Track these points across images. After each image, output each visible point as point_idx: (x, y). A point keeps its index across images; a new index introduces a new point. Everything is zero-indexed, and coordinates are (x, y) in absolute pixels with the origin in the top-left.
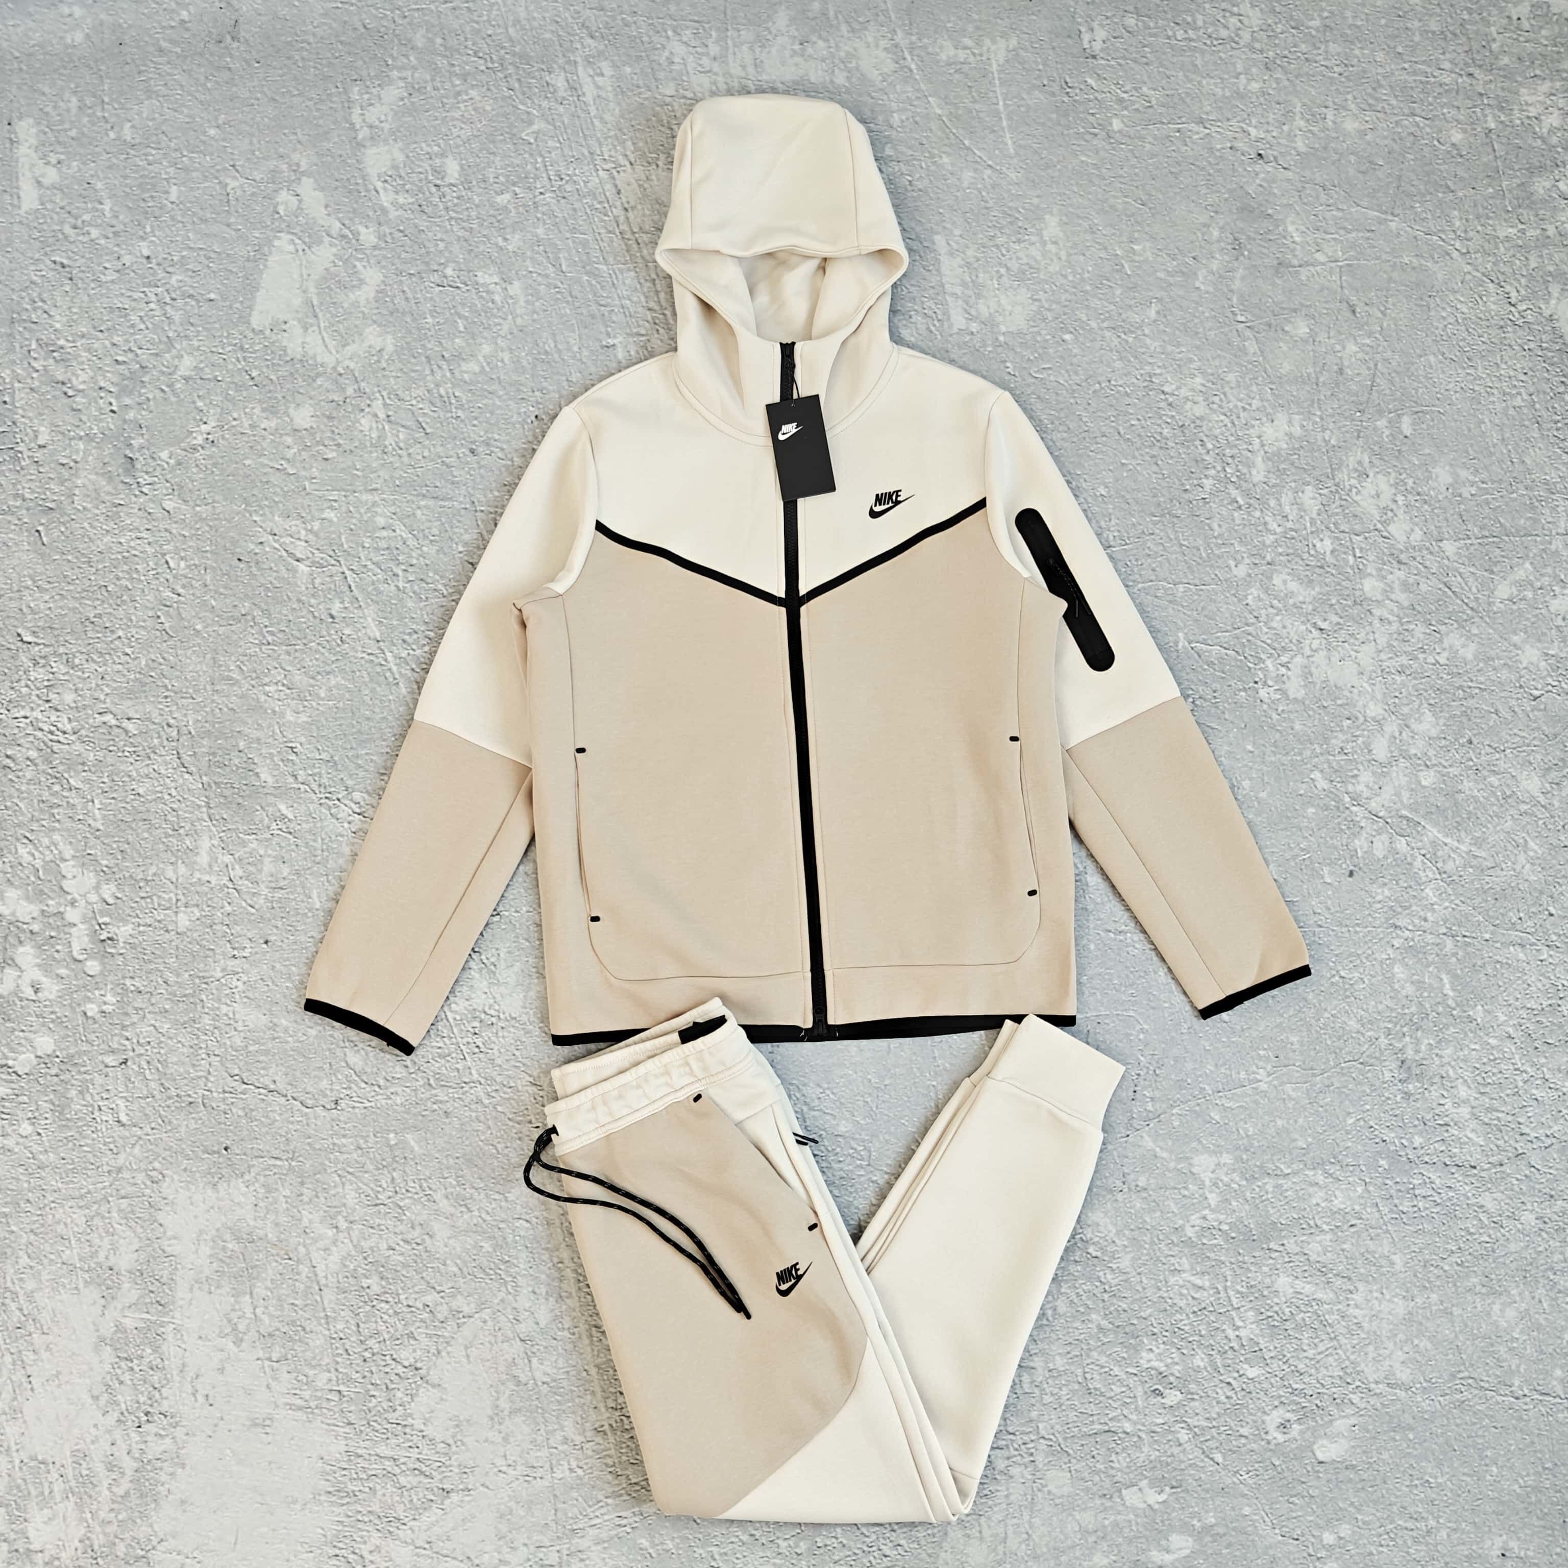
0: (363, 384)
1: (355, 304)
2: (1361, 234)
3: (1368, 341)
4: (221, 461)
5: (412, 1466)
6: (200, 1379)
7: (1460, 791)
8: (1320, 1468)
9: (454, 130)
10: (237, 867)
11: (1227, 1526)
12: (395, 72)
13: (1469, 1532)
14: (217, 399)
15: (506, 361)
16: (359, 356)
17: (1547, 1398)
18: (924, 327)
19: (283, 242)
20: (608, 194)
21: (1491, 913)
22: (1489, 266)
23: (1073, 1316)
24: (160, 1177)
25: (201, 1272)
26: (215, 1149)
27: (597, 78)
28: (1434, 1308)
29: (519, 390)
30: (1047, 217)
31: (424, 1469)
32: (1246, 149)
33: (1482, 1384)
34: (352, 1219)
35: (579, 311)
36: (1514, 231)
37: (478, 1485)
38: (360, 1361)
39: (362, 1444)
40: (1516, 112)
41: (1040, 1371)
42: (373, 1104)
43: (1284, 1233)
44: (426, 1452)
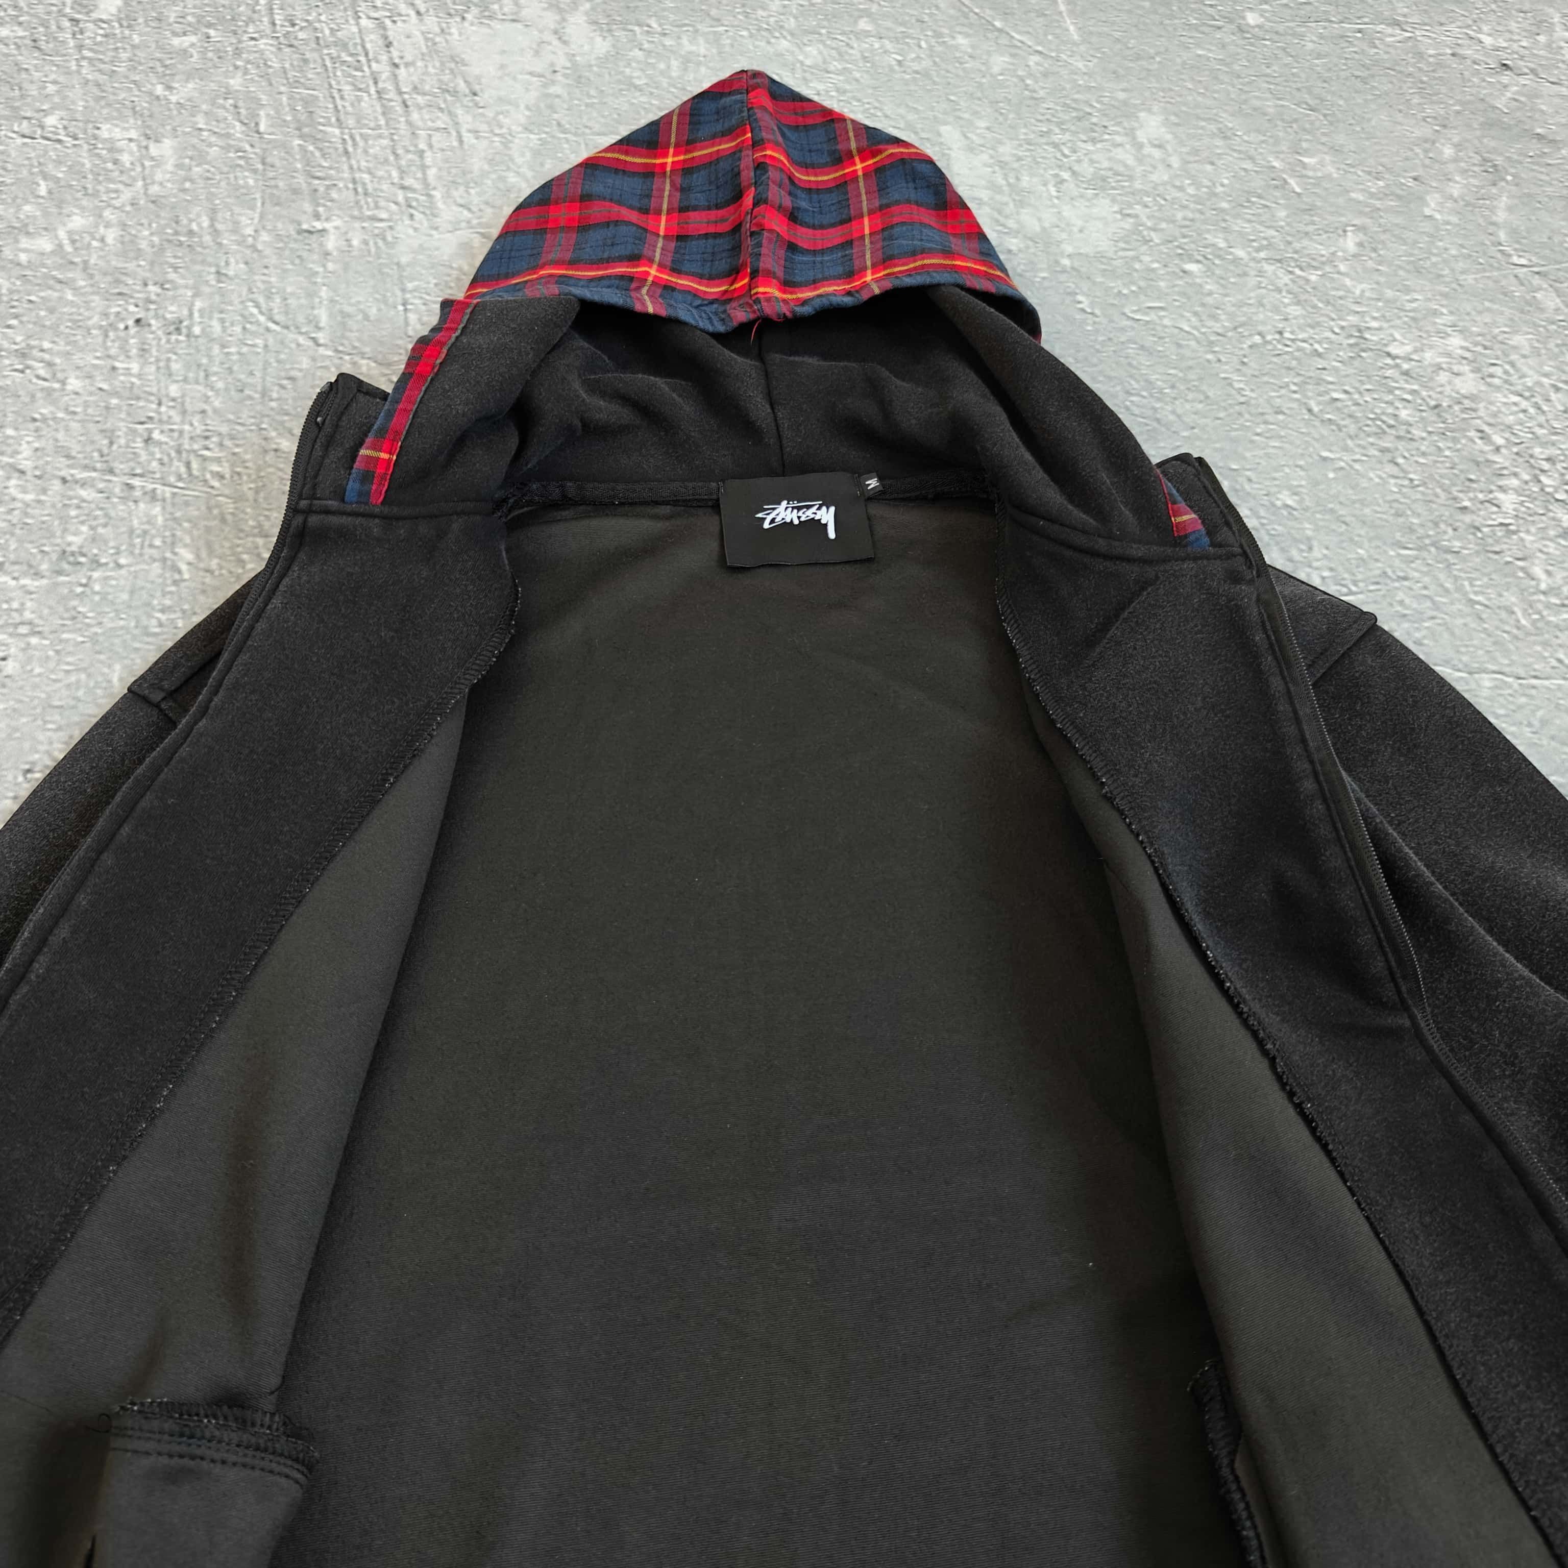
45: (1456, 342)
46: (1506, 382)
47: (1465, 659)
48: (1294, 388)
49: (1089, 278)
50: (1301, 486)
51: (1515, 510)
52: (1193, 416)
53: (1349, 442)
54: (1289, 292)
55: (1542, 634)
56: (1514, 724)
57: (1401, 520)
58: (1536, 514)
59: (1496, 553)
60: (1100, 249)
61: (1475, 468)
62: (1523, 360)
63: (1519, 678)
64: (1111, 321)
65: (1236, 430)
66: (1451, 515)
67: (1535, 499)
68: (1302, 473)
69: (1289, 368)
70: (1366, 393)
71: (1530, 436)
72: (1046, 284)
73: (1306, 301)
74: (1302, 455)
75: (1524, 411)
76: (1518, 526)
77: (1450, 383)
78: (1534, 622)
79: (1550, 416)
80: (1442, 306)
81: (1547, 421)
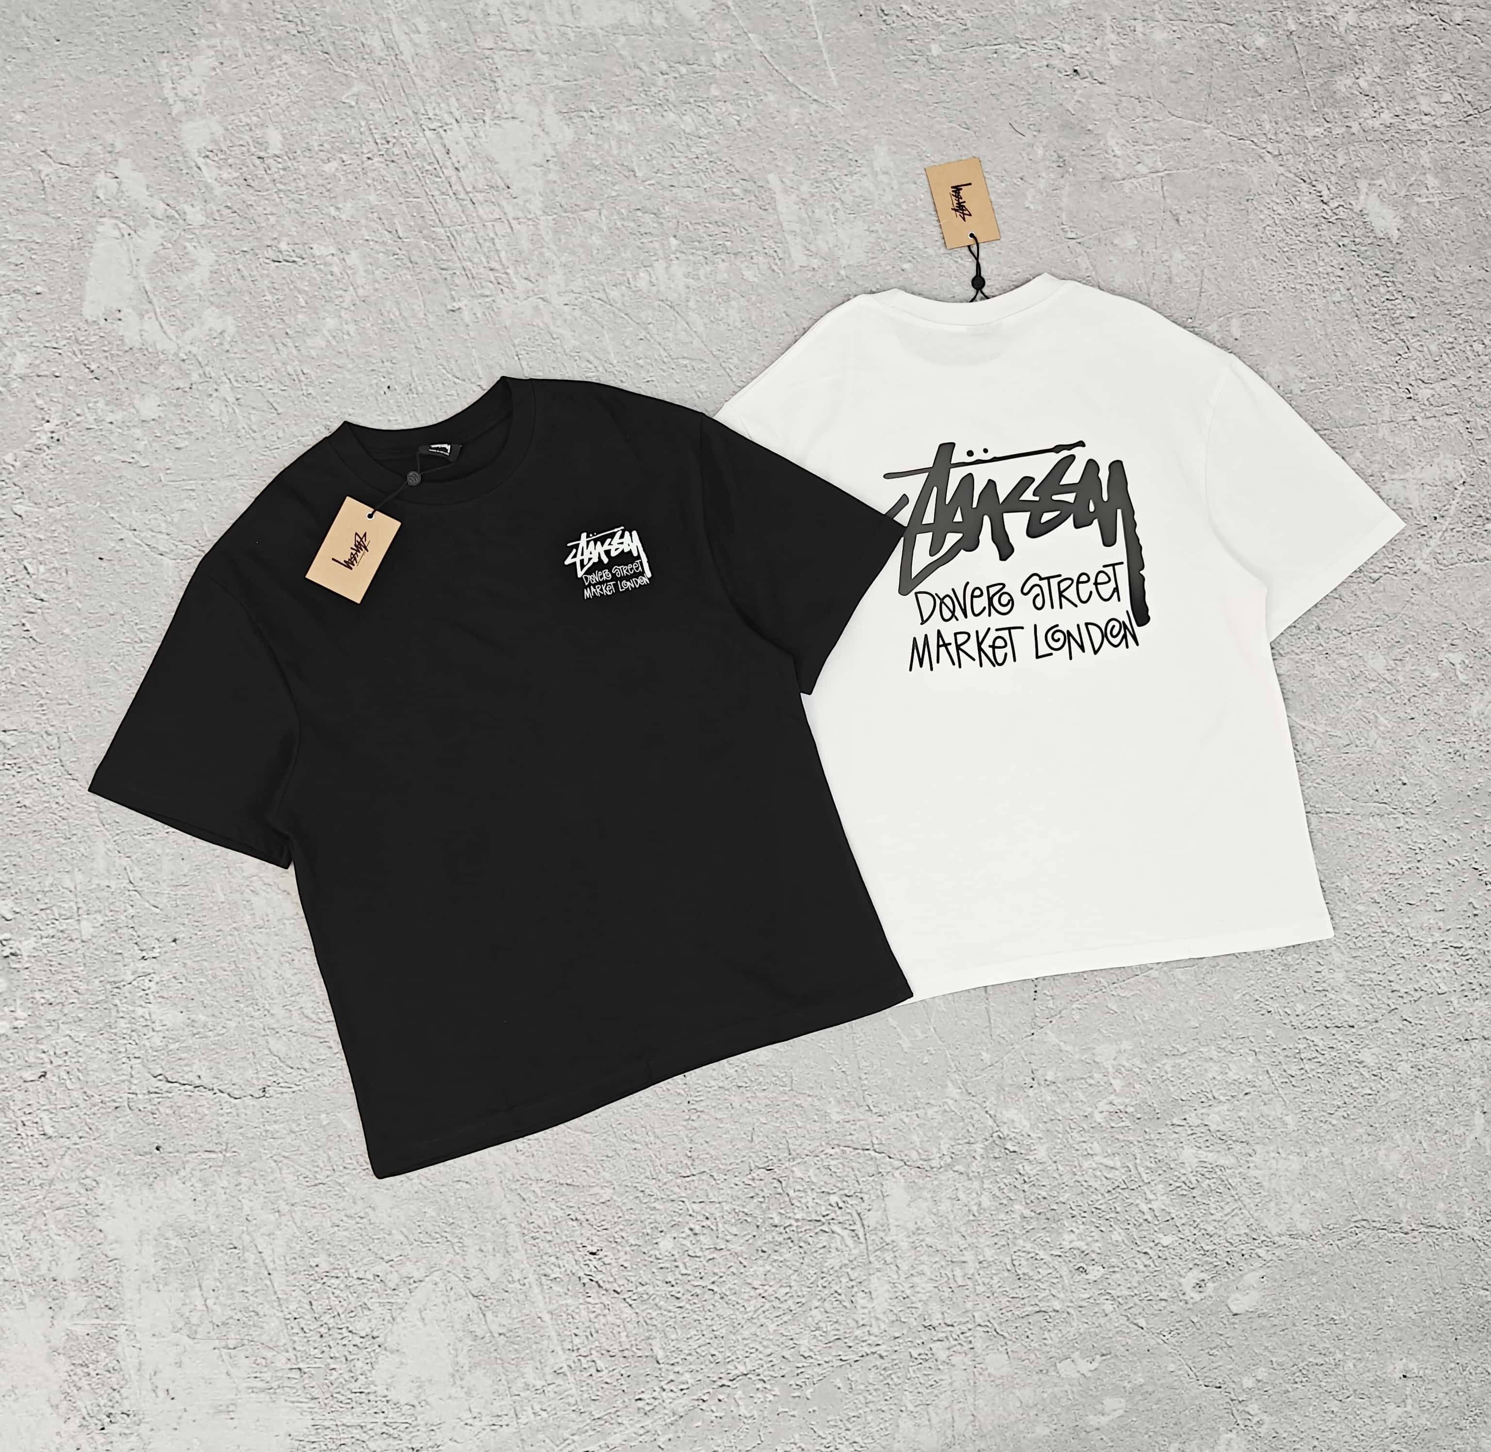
0: (207, 369)
1: (191, 287)
2: (1178, 143)
3: (1193, 249)
4: (69, 459)
5: (380, 1431)
6: (159, 1375)
7: (1313, 676)
8: (1236, 1320)
9: (271, 98)
10: (136, 869)
11: (1155, 1384)
12: (203, 41)
13: (1373, 1360)
14: (58, 395)
15: (352, 333)
16: (201, 341)
17: (1433, 1230)
18: (766, 266)
19: (107, 226)
20: (437, 155)
21: (1350, 788)
22: (1300, 166)
23: (997, 1209)
24: (94, 1184)
25: (146, 1271)
26: (147, 1150)
27: (412, 36)
28: (1326, 1160)
29: (367, 362)
30: (876, 147)
31: (392, 1431)
32: (1062, 66)
33: (1374, 1224)
34: (293, 1201)
35: (420, 276)
36: (1321, 130)
37: (446, 1440)
38: (317, 1337)
39: (328, 1416)
40: (1314, 13)
41: (971, 1264)
42: (301, 1088)
43: (1184, 1109)
44: (392, 1415)
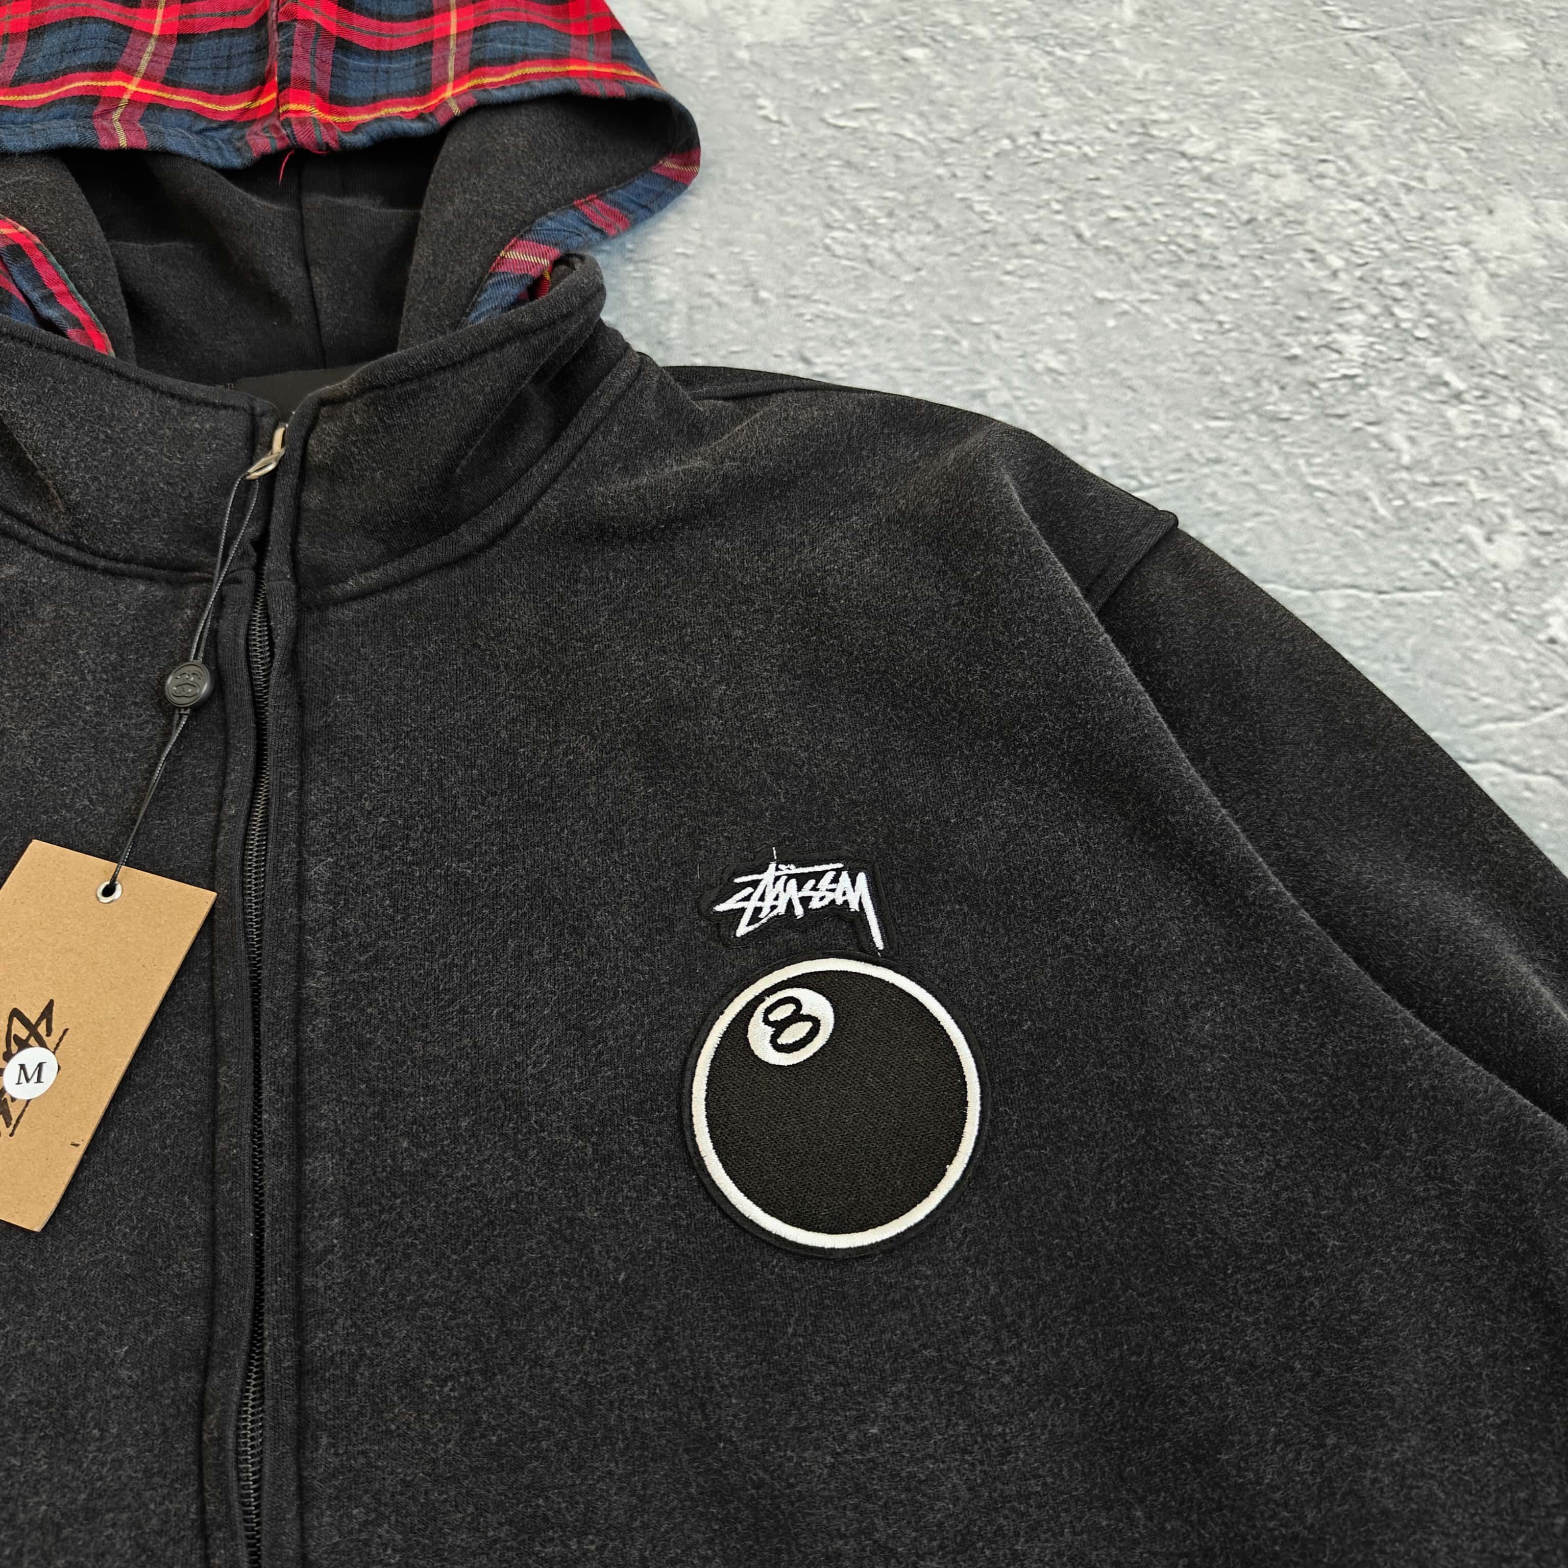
45: (1272, 133)
46: (1341, 183)
47: (1305, 569)
48: (1057, 207)
49: (774, 75)
50: (1068, 341)
51: (1362, 355)
52: (919, 253)
53: (1135, 277)
54: (1048, 79)
55: (1408, 527)
56: (1376, 660)
57: (1209, 379)
58: (1390, 359)
59: (1340, 417)
60: (790, 35)
61: (1306, 300)
62: (1362, 153)
63: (1381, 592)
64: (806, 131)
65: (979, 268)
66: (1276, 370)
67: (1388, 338)
68: (1071, 323)
69: (1050, 181)
70: (1155, 209)
71: (1376, 253)
72: (716, 85)
73: (1070, 90)
74: (1070, 298)
75: (1367, 221)
76: (1368, 377)
77: (1267, 188)
78: (1397, 510)
79: (1402, 225)
80: (1252, 87)
81: (1398, 232)
